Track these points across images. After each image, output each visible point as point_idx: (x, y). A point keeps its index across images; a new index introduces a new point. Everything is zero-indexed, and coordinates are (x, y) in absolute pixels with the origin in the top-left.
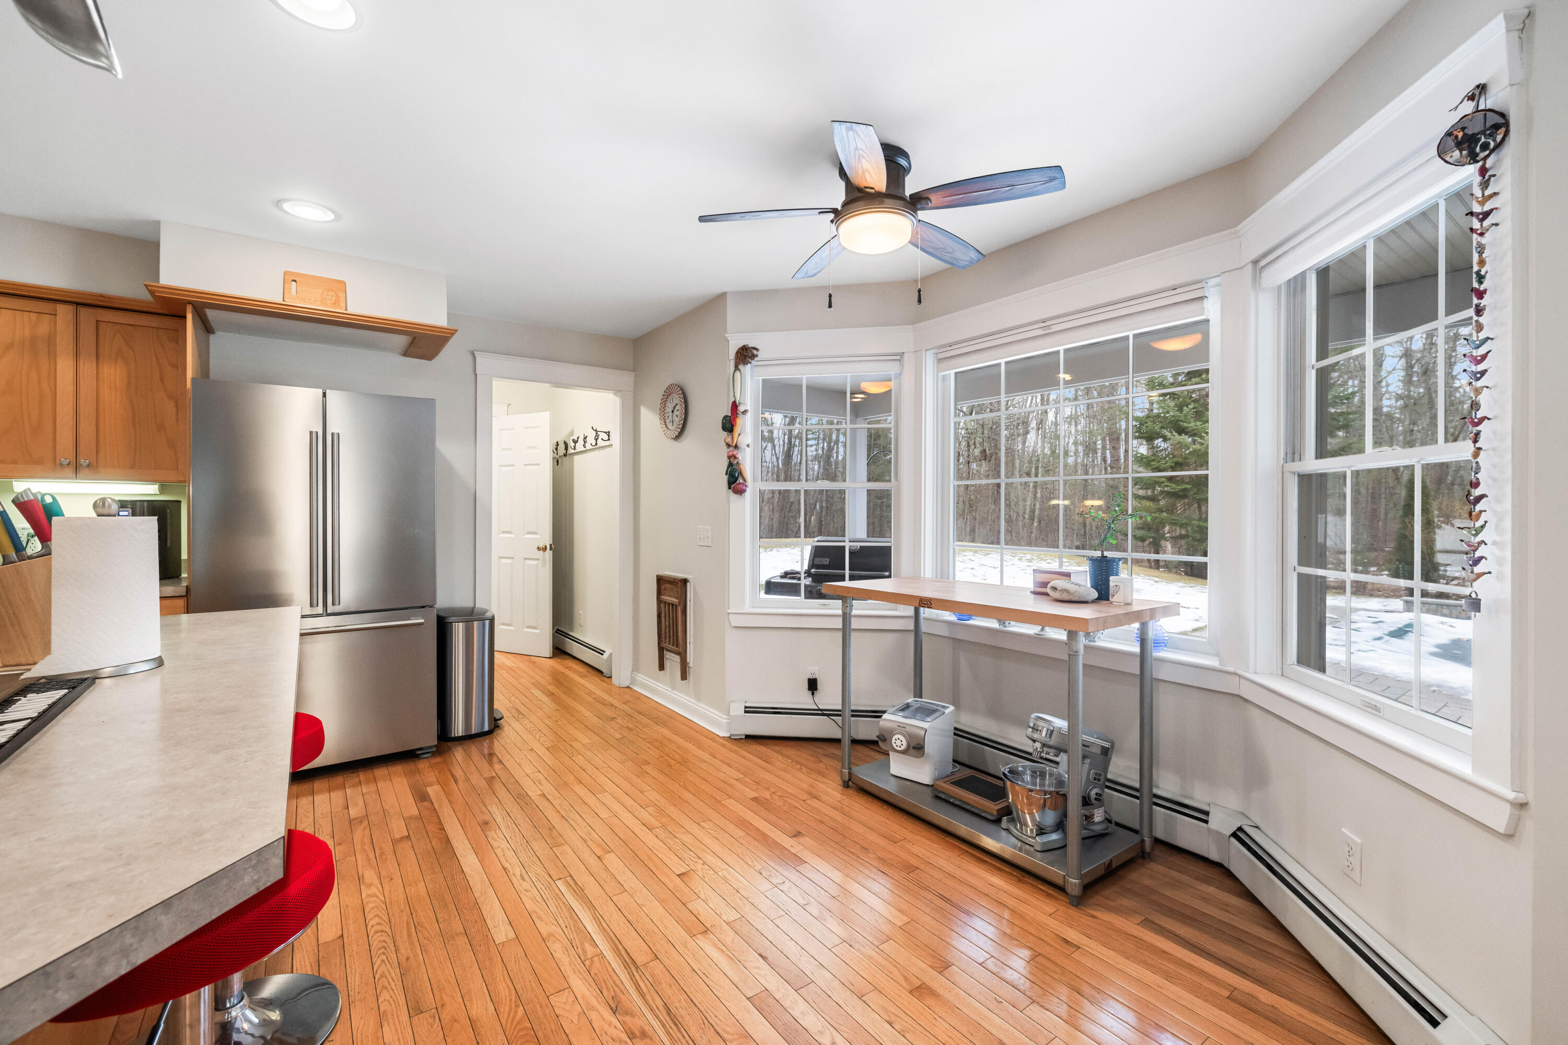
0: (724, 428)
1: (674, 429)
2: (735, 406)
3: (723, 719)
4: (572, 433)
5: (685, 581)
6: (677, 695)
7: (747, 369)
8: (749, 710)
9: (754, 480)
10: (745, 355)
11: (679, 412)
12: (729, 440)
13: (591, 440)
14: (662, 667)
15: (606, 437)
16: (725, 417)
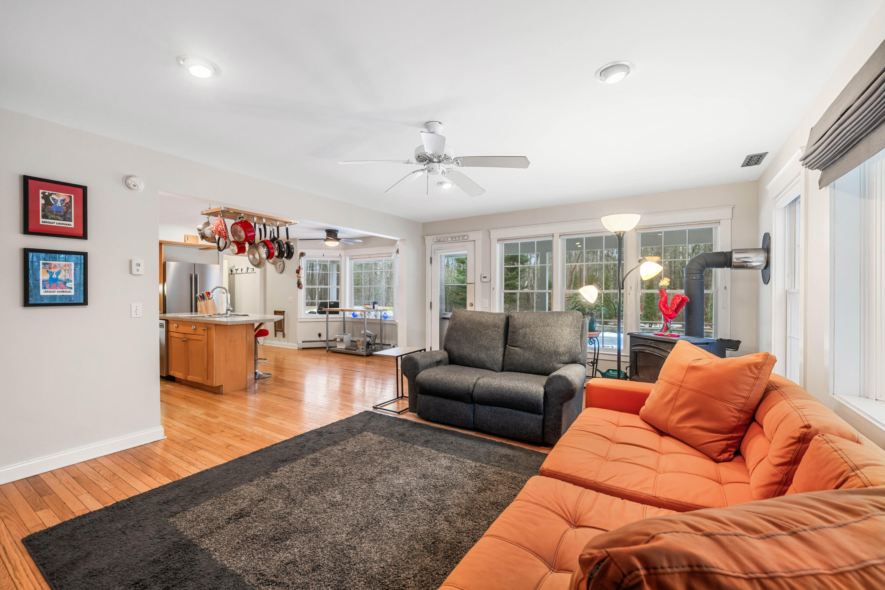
0: (297, 273)
1: (280, 270)
2: (299, 267)
3: (296, 345)
4: (234, 267)
5: (284, 312)
6: (280, 343)
7: (302, 258)
8: (303, 342)
9: (304, 285)
10: (302, 254)
11: (282, 266)
12: (298, 275)
13: (245, 270)
14: (276, 336)
15: (252, 270)
16: (297, 270)
